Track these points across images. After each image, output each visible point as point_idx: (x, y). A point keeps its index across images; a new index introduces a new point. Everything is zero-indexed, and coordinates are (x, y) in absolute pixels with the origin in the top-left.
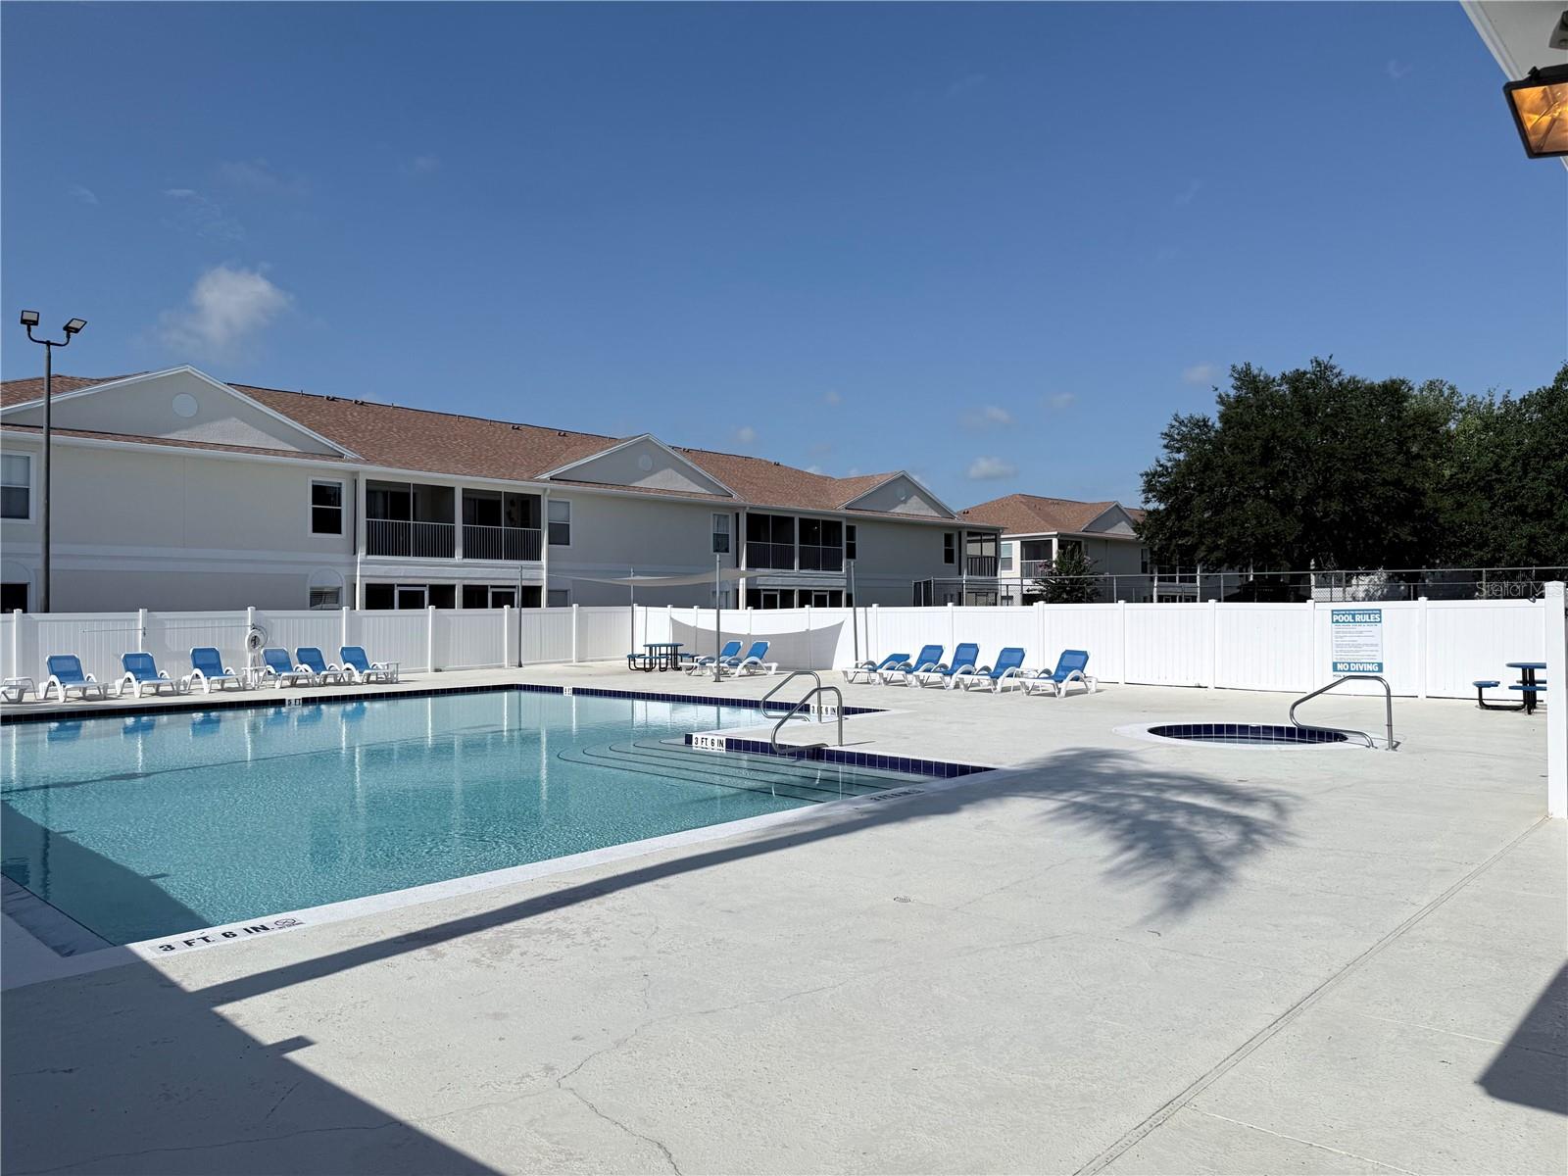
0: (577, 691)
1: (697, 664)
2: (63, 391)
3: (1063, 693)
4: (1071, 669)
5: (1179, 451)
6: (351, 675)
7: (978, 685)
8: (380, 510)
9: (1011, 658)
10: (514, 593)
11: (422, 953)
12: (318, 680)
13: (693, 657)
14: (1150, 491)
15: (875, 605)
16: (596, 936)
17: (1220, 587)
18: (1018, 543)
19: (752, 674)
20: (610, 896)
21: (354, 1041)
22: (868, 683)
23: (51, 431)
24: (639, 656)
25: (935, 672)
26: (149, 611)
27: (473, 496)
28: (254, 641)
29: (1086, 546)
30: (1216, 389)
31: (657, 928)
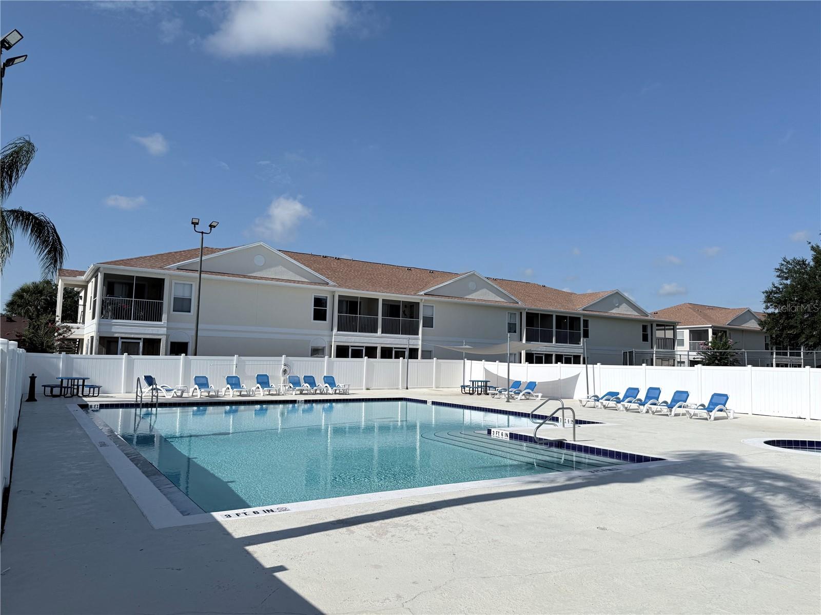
0: (434, 403)
1: (497, 392)
2: (208, 254)
3: (712, 418)
4: (717, 405)
5: (787, 279)
6: (327, 390)
7: (660, 411)
8: (344, 309)
9: (681, 397)
10: (405, 352)
11: (343, 530)
12: (312, 392)
13: (495, 388)
14: (769, 302)
15: (599, 364)
16: (430, 531)
17: (814, 359)
18: (688, 331)
19: (528, 399)
20: (439, 510)
21: (306, 571)
22: (594, 407)
23: (202, 272)
24: (467, 386)
25: (634, 403)
26: (239, 356)
27: (387, 303)
28: (285, 371)
29: (730, 334)
30: (810, 243)
31: (463, 530)
